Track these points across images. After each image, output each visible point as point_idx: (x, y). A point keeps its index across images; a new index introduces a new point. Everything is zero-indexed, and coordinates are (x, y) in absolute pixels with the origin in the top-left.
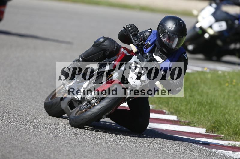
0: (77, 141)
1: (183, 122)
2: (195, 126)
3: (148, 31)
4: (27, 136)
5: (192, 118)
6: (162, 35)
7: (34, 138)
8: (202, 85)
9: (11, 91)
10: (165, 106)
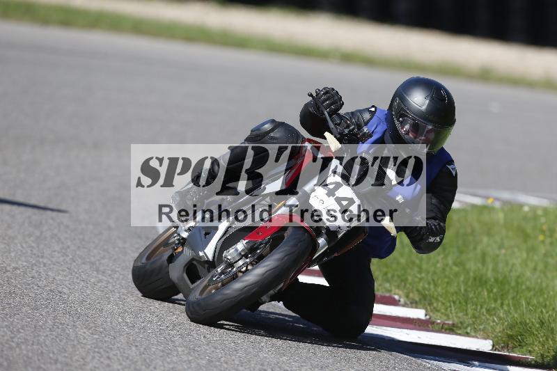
0: (193, 365)
1: (438, 324)
2: (467, 335)
3: (368, 109)
4: (78, 353)
5: (460, 315)
6: (398, 120)
7: (93, 357)
8: (485, 239)
9: (42, 246)
10: (398, 287)
